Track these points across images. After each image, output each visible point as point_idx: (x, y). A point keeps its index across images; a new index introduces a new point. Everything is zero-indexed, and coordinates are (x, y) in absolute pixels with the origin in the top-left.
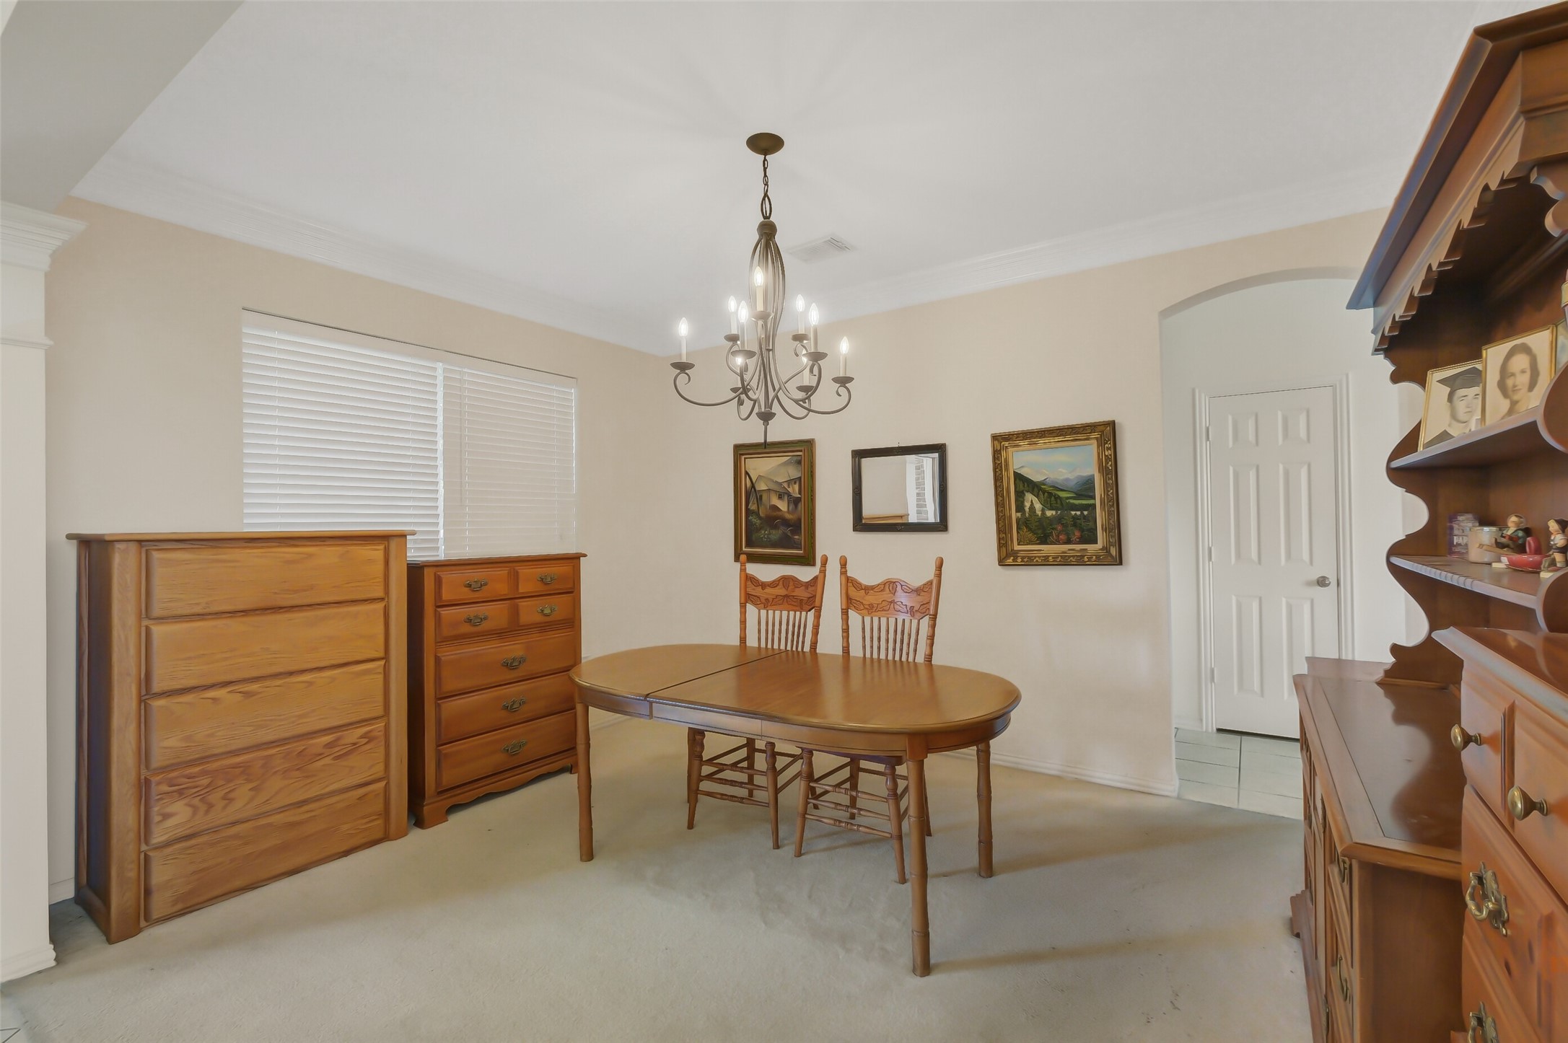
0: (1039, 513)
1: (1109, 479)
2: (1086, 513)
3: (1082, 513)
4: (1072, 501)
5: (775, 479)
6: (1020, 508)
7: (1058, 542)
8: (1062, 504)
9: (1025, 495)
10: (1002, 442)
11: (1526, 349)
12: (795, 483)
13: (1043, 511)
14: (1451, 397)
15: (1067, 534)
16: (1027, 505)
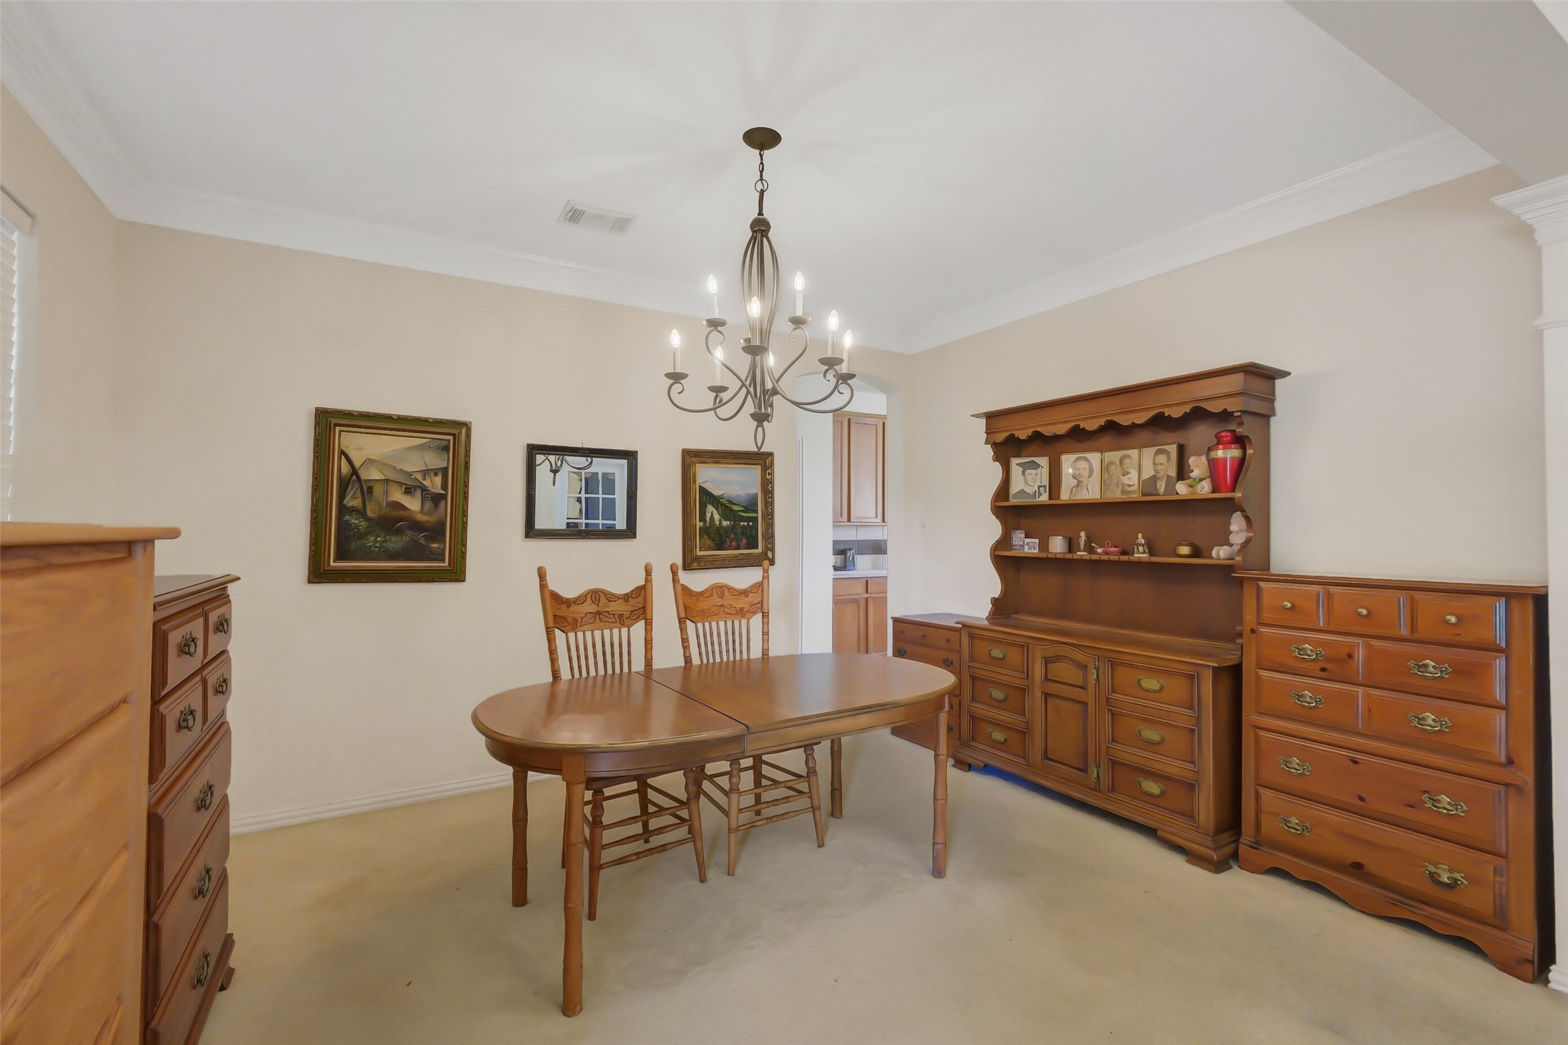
0: (717, 522)
1: (769, 497)
2: (751, 524)
3: (748, 524)
4: (742, 514)
5: (399, 466)
6: (702, 518)
7: (730, 548)
8: (735, 516)
9: (706, 506)
10: (691, 458)
11: (1087, 460)
12: (436, 474)
13: (720, 520)
14: (1023, 473)
15: (738, 541)
16: (708, 515)
